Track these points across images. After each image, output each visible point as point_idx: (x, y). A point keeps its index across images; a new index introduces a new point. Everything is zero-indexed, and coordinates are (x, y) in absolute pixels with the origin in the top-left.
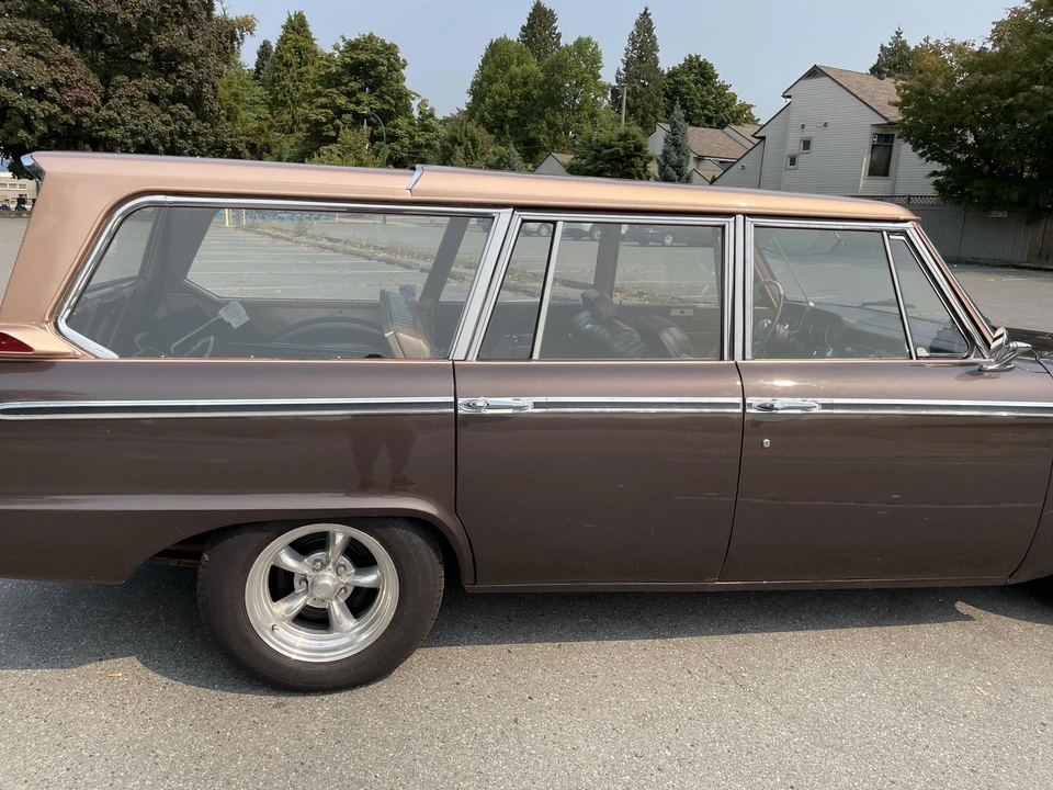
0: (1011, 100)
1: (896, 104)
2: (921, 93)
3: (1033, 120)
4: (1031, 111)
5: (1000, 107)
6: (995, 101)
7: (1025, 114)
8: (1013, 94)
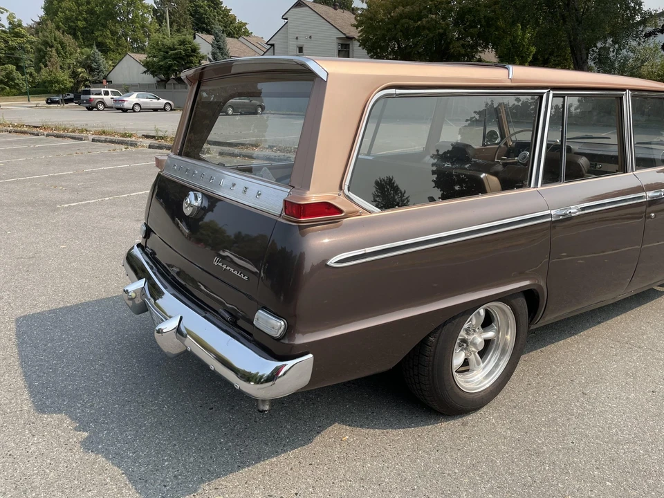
0: (419, 22)
1: (354, 26)
2: (371, 19)
3: (431, 35)
4: (429, 29)
5: (414, 27)
6: (411, 22)
7: (427, 32)
8: (420, 19)
